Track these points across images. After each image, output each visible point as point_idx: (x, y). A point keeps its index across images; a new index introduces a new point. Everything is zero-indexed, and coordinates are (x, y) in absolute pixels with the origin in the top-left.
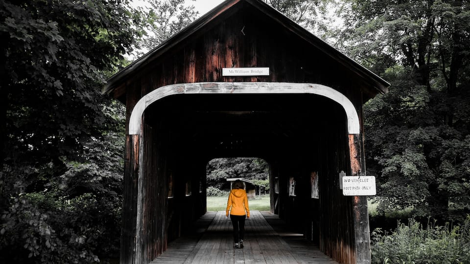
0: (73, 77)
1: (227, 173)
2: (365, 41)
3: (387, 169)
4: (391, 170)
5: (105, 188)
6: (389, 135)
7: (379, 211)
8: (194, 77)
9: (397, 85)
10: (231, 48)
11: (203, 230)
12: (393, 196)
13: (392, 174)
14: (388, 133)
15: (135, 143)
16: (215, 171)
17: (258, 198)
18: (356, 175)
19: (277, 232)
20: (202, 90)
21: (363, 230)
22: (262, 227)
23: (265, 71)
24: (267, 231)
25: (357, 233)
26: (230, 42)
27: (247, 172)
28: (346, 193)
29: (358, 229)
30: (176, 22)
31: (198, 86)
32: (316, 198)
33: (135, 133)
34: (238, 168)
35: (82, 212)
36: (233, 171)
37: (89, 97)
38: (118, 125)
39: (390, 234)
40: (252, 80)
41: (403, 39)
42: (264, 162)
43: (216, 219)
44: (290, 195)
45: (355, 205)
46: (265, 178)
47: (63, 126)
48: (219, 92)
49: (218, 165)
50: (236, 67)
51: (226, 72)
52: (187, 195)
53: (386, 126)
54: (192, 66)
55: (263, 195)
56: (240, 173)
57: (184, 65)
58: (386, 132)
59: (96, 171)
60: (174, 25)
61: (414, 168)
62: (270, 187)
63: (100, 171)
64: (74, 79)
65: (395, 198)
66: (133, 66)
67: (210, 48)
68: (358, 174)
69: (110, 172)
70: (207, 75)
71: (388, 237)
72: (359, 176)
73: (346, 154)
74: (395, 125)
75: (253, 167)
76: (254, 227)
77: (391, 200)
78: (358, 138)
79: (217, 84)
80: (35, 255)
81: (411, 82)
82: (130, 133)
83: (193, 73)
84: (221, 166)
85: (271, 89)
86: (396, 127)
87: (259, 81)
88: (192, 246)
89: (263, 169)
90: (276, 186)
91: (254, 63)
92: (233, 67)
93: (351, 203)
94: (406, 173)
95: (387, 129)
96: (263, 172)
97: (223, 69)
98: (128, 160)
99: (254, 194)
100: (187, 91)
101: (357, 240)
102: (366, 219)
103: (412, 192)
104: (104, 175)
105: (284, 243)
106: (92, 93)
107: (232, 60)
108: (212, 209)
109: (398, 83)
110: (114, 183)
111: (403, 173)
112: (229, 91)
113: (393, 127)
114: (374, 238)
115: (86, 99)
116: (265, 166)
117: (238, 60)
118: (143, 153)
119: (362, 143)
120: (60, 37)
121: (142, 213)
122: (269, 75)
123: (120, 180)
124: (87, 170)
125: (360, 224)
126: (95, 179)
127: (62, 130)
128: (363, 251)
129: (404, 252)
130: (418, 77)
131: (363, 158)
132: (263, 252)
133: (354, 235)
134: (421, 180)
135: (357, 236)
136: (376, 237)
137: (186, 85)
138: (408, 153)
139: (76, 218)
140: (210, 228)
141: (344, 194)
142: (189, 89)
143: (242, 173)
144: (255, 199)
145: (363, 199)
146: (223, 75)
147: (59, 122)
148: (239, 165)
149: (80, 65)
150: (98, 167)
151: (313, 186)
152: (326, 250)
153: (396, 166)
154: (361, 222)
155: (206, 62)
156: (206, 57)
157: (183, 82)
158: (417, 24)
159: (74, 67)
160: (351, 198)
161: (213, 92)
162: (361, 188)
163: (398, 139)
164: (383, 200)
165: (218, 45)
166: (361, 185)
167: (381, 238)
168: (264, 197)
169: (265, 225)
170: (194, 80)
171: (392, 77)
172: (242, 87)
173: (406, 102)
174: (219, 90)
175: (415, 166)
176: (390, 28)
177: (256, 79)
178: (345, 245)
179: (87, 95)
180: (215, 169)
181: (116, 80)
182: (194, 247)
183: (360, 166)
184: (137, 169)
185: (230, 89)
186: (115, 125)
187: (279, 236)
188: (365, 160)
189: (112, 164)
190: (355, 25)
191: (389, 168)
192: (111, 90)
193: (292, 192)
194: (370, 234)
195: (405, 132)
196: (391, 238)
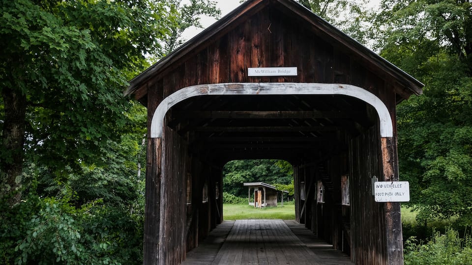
0: (97, 80)
1: (244, 177)
2: (404, 27)
3: (429, 173)
4: (433, 174)
5: (109, 193)
6: (432, 133)
7: (419, 220)
8: (218, 78)
9: (440, 77)
10: (256, 46)
11: (221, 240)
12: (435, 203)
13: (435, 178)
14: (430, 131)
15: (157, 147)
16: (229, 174)
17: (280, 206)
18: (388, 180)
19: (304, 242)
20: (227, 91)
21: (396, 238)
22: (287, 238)
23: (293, 71)
24: (292, 242)
25: (389, 241)
26: (256, 40)
27: (267, 176)
28: (378, 199)
29: (390, 237)
30: (188, 6)
31: (222, 87)
32: (347, 205)
33: (157, 136)
34: (257, 170)
35: (101, 217)
36: (251, 174)
37: (110, 99)
38: (134, 126)
39: (425, 243)
40: (279, 81)
41: (446, 25)
42: (288, 165)
43: (234, 228)
44: (318, 201)
45: (387, 212)
46: (288, 182)
47: (84, 129)
48: (245, 93)
49: (233, 167)
50: (262, 67)
51: (252, 72)
52: (203, 202)
53: (428, 123)
54: (216, 66)
55: (286, 202)
56: (259, 177)
57: (208, 64)
58: (428, 130)
59: (101, 175)
60: (185, 9)
61: (460, 172)
62: (295, 193)
63: (105, 174)
64: (98, 82)
65: (437, 206)
66: (156, 67)
67: (235, 47)
68: (391, 179)
69: (116, 176)
70: (232, 75)
71: (423, 246)
72: (392, 181)
73: (378, 159)
74: (439, 121)
75: (273, 170)
76: (278, 237)
77: (433, 208)
78: (391, 141)
79: (243, 85)
80: (63, 260)
81: (456, 74)
82: (152, 136)
83: (217, 73)
84: (236, 169)
85: (299, 90)
86: (440, 124)
87: (286, 81)
88: (213, 256)
89: (287, 172)
90: (302, 191)
91: (281, 62)
92: (259, 67)
93: (384, 209)
94: (450, 178)
95: (429, 126)
96: (286, 176)
97: (249, 69)
98: (150, 164)
99: (276, 202)
100: (211, 92)
101: (389, 248)
102: (399, 227)
103: (457, 199)
104: (109, 178)
105: (311, 254)
106: (113, 95)
107: (258, 60)
108: (229, 218)
109: (441, 74)
110: (119, 188)
111: (446, 177)
112: (255, 93)
113: (436, 125)
114: (408, 247)
115: (108, 101)
116: (289, 168)
117: (264, 59)
118: (164, 158)
119: (395, 147)
120: (93, 44)
121: (164, 219)
122: (297, 75)
123: (126, 185)
124: (92, 173)
125: (393, 232)
126: (100, 183)
127: (84, 133)
128: (395, 260)
129: (439, 261)
130: (465, 67)
131: (396, 163)
132: (290, 262)
133: (386, 244)
134: (467, 185)
135: (389, 245)
136: (410, 246)
137: (210, 86)
138: (453, 153)
139: (96, 225)
140: (229, 238)
141: (376, 200)
142: (213, 90)
143: (261, 176)
144: (276, 206)
145: (396, 205)
146: (249, 75)
147: (79, 125)
148: (258, 167)
149: (103, 67)
150: (103, 170)
151: (344, 192)
152: (357, 261)
153: (439, 169)
154: (394, 230)
155: (230, 62)
156: (230, 56)
157: (206, 83)
158: (462, 8)
159: (98, 69)
160: (383, 204)
161: (238, 93)
162: (394, 194)
163: (441, 138)
164: (424, 208)
165: (243, 43)
166: (394, 190)
167: (416, 247)
168: (287, 204)
169: (290, 235)
170: (218, 81)
171: (436, 67)
172: (268, 88)
173: (452, 95)
174: (244, 91)
175: (461, 169)
176: (432, 12)
177: (284, 80)
178: (377, 253)
179: (109, 97)
180: (229, 171)
181: (138, 81)
182: (215, 257)
183: (393, 171)
184: (160, 174)
185: (256, 90)
186: (132, 126)
187: (306, 246)
188: (398, 165)
189: (118, 167)
190: (392, 7)
191: (431, 172)
192: (132, 92)
193: (320, 198)
194: (404, 243)
195: (451, 130)
196: (426, 247)
